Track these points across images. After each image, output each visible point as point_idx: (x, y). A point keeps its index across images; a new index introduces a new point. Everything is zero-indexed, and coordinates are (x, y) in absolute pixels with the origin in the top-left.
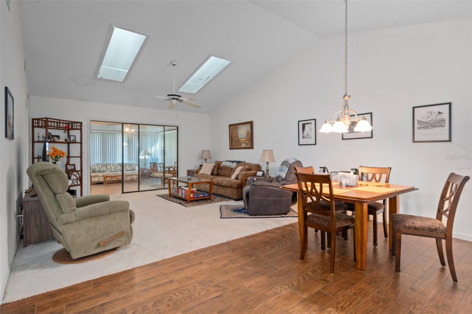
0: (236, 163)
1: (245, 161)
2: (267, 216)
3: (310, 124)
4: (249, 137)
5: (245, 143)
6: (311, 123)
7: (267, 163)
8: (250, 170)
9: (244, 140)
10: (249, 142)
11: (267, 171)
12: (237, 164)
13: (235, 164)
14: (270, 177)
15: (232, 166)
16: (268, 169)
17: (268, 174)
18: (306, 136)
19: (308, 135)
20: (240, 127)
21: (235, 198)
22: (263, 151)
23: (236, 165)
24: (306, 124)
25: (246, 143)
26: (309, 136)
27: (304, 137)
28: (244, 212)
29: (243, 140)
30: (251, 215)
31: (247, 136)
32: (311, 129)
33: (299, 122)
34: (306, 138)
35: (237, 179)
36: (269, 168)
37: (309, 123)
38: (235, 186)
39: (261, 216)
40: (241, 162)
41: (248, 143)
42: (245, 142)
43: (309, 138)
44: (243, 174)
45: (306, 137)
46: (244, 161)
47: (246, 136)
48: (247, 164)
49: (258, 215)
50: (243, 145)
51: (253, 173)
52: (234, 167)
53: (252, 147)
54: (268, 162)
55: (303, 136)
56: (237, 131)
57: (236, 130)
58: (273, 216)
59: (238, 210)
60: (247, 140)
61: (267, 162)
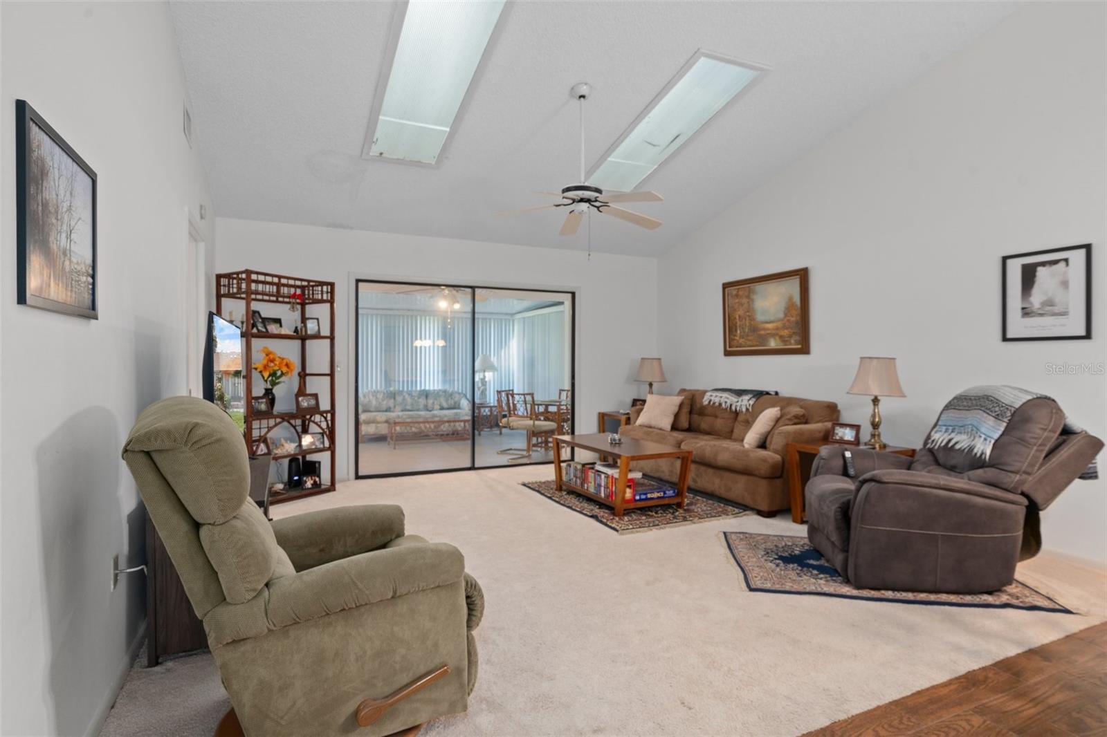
0: (750, 396)
1: (778, 391)
2: (922, 596)
3: (1062, 264)
4: (792, 316)
5: (777, 338)
6: (1066, 260)
7: (876, 401)
8: (806, 423)
9: (777, 329)
10: (794, 333)
11: (875, 426)
12: (754, 400)
13: (749, 400)
14: (885, 446)
15: (739, 404)
16: (877, 420)
17: (879, 435)
18: (1039, 309)
19: (1049, 303)
20: (759, 287)
21: (764, 508)
22: (859, 360)
23: (751, 402)
24: (1043, 264)
25: (781, 337)
26: (1056, 309)
27: (1027, 311)
28: (821, 569)
29: (770, 326)
30: (858, 587)
31: (786, 315)
32: (1065, 284)
33: (1005, 259)
34: (1041, 315)
35: (763, 445)
36: (881, 414)
37: (1055, 262)
38: (764, 470)
39: (898, 595)
40: (768, 393)
41: (790, 336)
42: (777, 334)
43: (1054, 314)
44: (788, 433)
45: (1040, 312)
46: (775, 390)
47: (781, 315)
48: (790, 401)
49: (887, 589)
50: (773, 344)
51: (820, 432)
52: (744, 410)
53: (804, 349)
54: (879, 398)
55: (1023, 309)
56: (753, 300)
57: (748, 297)
58: (944, 597)
59: (789, 559)
60: (787, 329)
61: (873, 397)
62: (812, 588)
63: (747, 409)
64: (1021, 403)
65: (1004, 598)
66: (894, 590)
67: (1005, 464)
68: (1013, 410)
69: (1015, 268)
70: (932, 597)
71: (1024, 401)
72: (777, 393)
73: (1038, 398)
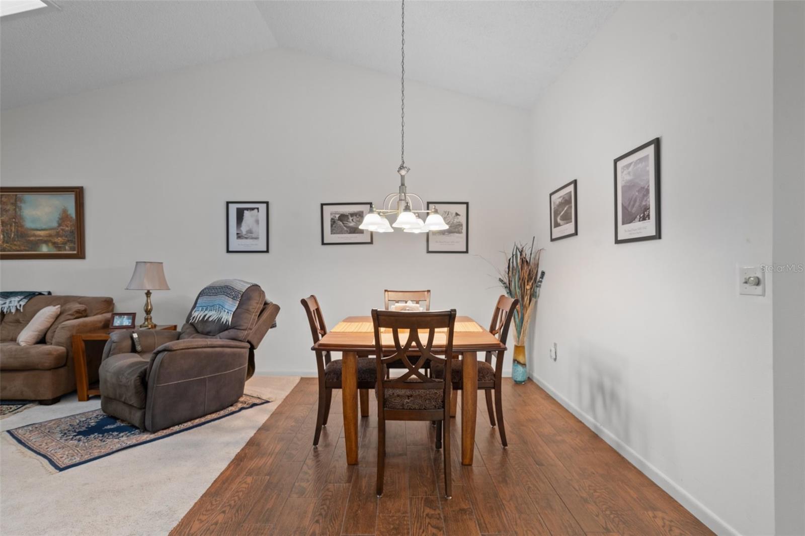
0: (20, 297)
1: (51, 291)
2: (197, 421)
3: (256, 210)
4: (67, 227)
5: (50, 244)
6: (258, 209)
7: (148, 294)
8: (86, 316)
9: (50, 236)
10: (68, 241)
11: (148, 312)
12: (26, 300)
13: (19, 302)
14: (155, 326)
15: (6, 306)
16: (149, 307)
17: (151, 319)
18: (245, 235)
19: (250, 232)
20: (28, 197)
21: (48, 396)
22: (135, 263)
23: (22, 303)
24: (247, 209)
25: (54, 244)
26: (253, 235)
27: (239, 235)
28: (120, 430)
29: (42, 233)
30: (154, 432)
31: (60, 225)
32: (257, 222)
33: (228, 203)
34: (246, 238)
35: (42, 340)
36: (152, 303)
37: (253, 209)
38: (48, 362)
39: (182, 427)
40: (40, 294)
41: (65, 243)
42: (50, 241)
43: (252, 238)
44: (73, 326)
45: (246, 236)
46: (48, 290)
47: (55, 224)
48: (64, 300)
49: (174, 425)
50: (45, 249)
51: (100, 322)
52: (13, 310)
53: (80, 255)
54: (151, 291)
55: (237, 234)
56: (20, 209)
57: (15, 204)
58: (209, 417)
59: (88, 431)
60: (61, 237)
61: (146, 291)
62: (118, 446)
63: (17, 309)
64: (245, 289)
65: (240, 405)
66: (178, 424)
67: (240, 326)
68: (242, 293)
69: (233, 209)
70: (203, 420)
71: (247, 287)
72: (49, 293)
73: (253, 286)
